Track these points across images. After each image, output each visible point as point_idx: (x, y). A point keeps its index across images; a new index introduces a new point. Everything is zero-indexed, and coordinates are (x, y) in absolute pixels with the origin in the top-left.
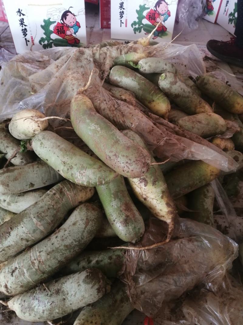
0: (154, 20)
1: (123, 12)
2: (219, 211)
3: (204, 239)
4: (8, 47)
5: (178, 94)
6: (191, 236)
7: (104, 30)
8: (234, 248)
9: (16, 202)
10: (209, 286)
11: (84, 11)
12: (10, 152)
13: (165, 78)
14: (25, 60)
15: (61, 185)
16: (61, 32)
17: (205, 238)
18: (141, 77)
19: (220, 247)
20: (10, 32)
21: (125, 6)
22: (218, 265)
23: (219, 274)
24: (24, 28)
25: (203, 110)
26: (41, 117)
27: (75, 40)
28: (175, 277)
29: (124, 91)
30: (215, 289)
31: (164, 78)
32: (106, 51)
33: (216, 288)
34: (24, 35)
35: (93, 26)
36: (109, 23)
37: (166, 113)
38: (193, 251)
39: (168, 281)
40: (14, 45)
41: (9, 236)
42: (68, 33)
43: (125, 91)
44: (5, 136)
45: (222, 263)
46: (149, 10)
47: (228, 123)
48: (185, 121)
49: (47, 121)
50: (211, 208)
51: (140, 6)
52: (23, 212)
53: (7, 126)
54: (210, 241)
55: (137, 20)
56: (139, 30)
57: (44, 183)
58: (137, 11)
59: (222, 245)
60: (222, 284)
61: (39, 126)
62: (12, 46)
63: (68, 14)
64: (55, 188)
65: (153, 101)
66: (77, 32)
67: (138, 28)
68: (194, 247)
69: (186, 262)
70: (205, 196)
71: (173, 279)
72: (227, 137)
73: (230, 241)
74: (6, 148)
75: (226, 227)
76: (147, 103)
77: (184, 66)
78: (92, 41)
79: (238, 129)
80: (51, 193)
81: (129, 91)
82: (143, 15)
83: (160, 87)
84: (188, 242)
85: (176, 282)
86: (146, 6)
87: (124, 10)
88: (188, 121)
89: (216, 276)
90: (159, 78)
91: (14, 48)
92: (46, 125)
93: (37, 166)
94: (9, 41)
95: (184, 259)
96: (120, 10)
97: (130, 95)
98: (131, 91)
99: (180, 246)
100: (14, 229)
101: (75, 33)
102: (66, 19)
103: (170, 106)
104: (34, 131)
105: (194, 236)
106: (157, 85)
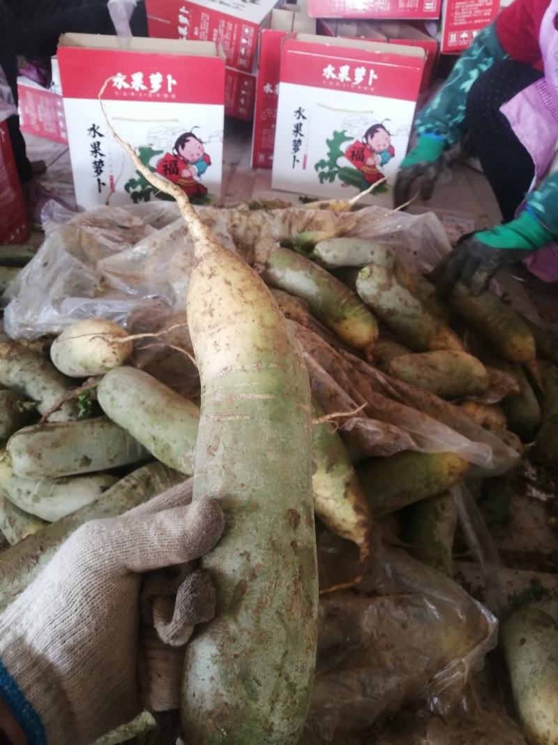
0: (362, 160)
1: (300, 141)
2: (467, 553)
3: (428, 603)
4: (61, 192)
5: (394, 309)
6: (402, 593)
7: (259, 170)
8: (490, 626)
9: (51, 495)
10: (434, 705)
11: (222, 135)
12: (48, 398)
13: (369, 277)
14: (95, 223)
15: (150, 470)
16: (170, 171)
17: (432, 600)
18: (322, 271)
19: (460, 621)
20: (69, 163)
21: (303, 130)
22: (454, 658)
23: (454, 678)
24: (97, 160)
25: (442, 344)
26: (120, 335)
27: (198, 188)
28: (363, 676)
29: (286, 297)
30: (445, 709)
31: (367, 276)
32: (259, 222)
33: (448, 709)
34: (96, 171)
35: (235, 161)
36: (271, 158)
37: (370, 343)
38: (404, 626)
39: (348, 682)
40: (73, 189)
41: (35, 565)
42: (185, 173)
43: (289, 296)
44: (43, 367)
45: (463, 656)
46: (352, 142)
47: (495, 376)
48: (404, 364)
49: (131, 343)
50: (448, 543)
51: (335, 134)
52: (69, 518)
53: (47, 349)
54: (441, 607)
55: (327, 159)
56: (331, 176)
57: (111, 461)
58: (328, 142)
59: (465, 618)
60: (461, 700)
61: (114, 353)
62: (70, 192)
63: (189, 138)
64: (136, 474)
65: (345, 318)
66: (203, 172)
67: (328, 171)
68: (406, 618)
69: (388, 647)
70: (437, 516)
71: (359, 681)
72: (490, 401)
73: (483, 611)
74: (41, 391)
75: (480, 588)
76: (331, 322)
77: (411, 253)
78: (231, 190)
79: (514, 388)
80: (128, 484)
81: (297, 298)
82: (339, 150)
83: (359, 292)
84: (396, 605)
85: (363, 687)
86: (347, 134)
87: (302, 138)
88: (410, 364)
89: (450, 683)
90: (357, 275)
91: (73, 194)
92: (128, 350)
93: (101, 424)
94: (62, 180)
95: (383, 641)
96: (293, 138)
97: (297, 306)
98: (300, 297)
99: (379, 612)
100: (48, 551)
101: (199, 175)
102: (183, 147)
103: (377, 332)
104: (104, 361)
105: (409, 593)
106: (353, 287)
